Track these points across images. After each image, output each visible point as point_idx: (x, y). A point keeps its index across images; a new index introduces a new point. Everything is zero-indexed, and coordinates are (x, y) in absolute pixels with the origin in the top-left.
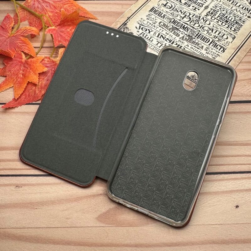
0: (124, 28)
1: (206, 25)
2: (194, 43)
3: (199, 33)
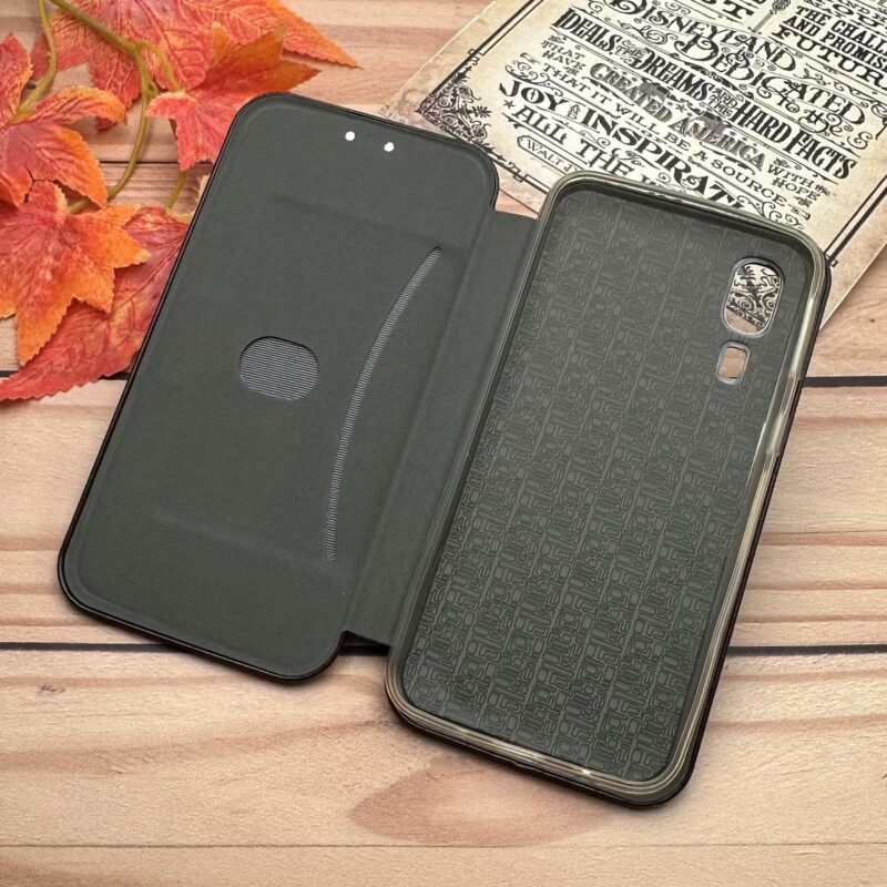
0: (454, 90)
1: (779, 71)
2: (727, 144)
3: (748, 103)
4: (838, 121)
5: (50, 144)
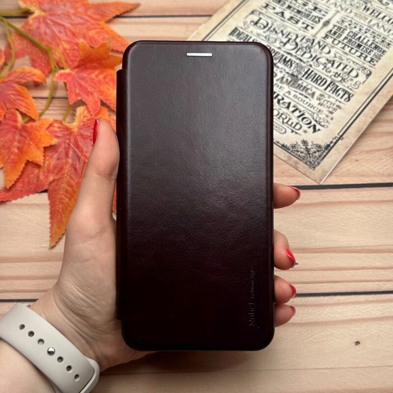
1: (323, 54)
2: (300, 89)
3: (309, 69)
4: (347, 76)
5: (14, 92)
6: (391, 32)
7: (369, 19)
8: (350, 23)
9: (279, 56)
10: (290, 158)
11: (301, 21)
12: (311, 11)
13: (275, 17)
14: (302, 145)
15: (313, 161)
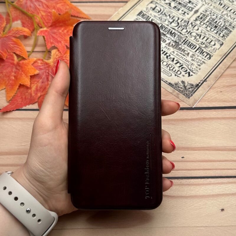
1: (194, 31)
2: (180, 49)
3: (186, 39)
4: (209, 45)
5: (12, 43)
6: (235, 20)
7: (222, 10)
8: (210, 12)
9: (168, 30)
10: (174, 91)
11: (181, 9)
12: (187, 3)
13: (165, 6)
14: (181, 84)
15: (189, 93)
